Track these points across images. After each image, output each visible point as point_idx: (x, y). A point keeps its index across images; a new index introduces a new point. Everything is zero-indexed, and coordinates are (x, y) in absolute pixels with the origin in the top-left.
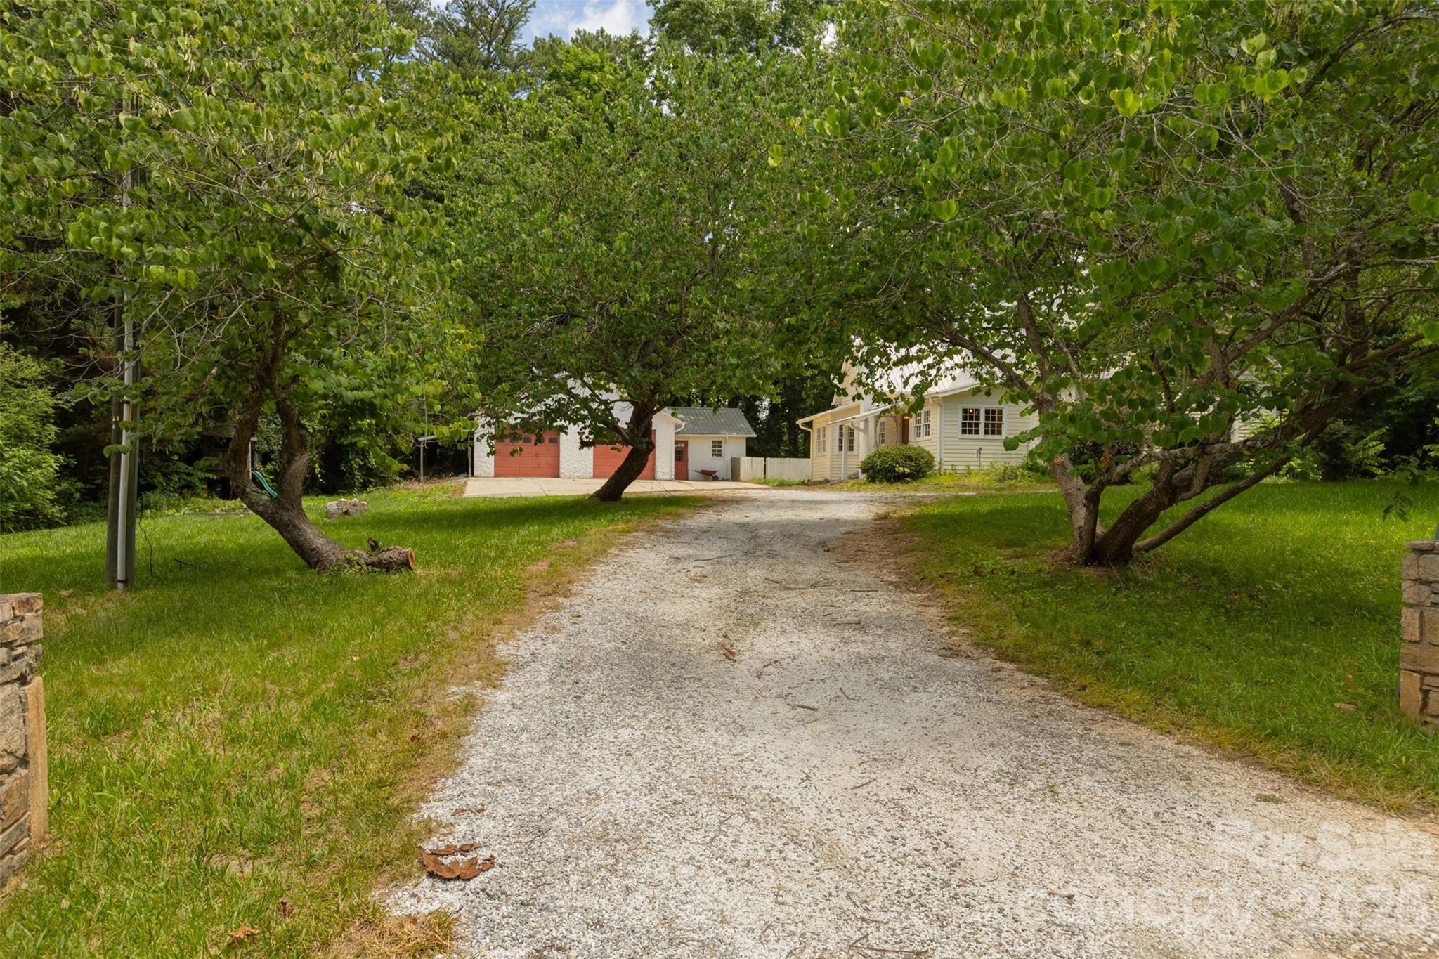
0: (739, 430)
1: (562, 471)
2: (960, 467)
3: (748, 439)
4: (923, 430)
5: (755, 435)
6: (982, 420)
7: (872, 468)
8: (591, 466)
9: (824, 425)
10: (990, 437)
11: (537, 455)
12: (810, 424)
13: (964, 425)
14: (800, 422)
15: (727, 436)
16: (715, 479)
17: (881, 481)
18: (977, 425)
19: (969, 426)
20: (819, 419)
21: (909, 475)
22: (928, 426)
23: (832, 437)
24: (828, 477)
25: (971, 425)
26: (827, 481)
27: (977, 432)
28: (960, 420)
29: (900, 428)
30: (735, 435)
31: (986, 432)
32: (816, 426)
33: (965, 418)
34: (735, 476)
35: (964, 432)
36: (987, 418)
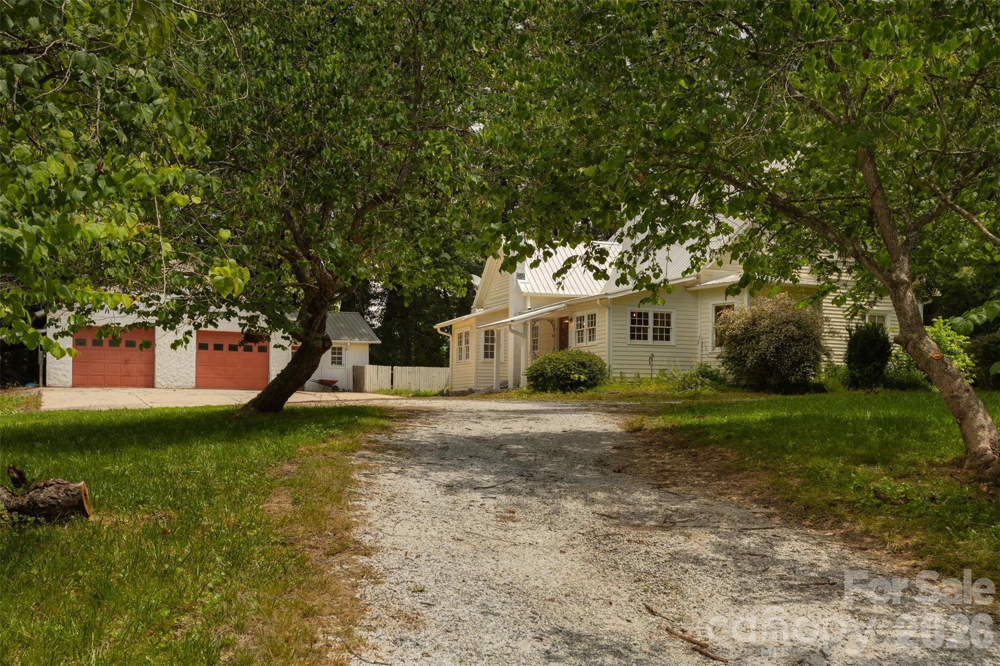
0: (361, 336)
1: (157, 380)
2: (630, 375)
3: (371, 346)
4: (586, 335)
5: (379, 342)
6: (651, 325)
7: (542, 375)
8: (194, 375)
9: (468, 329)
10: (658, 342)
11: (126, 362)
12: (449, 329)
13: (632, 329)
14: (438, 326)
15: (349, 342)
16: (335, 389)
17: (554, 390)
18: (646, 330)
19: (637, 332)
20: (459, 323)
21: (584, 383)
22: (592, 332)
23: (477, 344)
24: (473, 386)
25: (639, 330)
26: (471, 391)
27: (645, 338)
28: (629, 325)
29: (557, 332)
30: (357, 340)
31: (655, 338)
32: (456, 332)
33: (633, 322)
34: (358, 385)
35: (632, 337)
36: (655, 323)
